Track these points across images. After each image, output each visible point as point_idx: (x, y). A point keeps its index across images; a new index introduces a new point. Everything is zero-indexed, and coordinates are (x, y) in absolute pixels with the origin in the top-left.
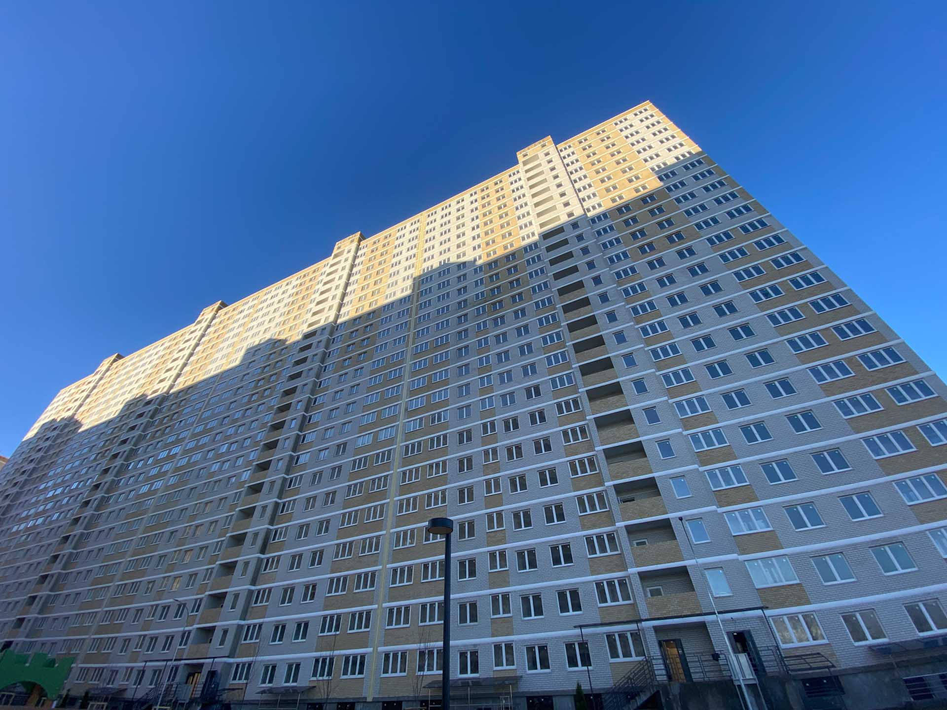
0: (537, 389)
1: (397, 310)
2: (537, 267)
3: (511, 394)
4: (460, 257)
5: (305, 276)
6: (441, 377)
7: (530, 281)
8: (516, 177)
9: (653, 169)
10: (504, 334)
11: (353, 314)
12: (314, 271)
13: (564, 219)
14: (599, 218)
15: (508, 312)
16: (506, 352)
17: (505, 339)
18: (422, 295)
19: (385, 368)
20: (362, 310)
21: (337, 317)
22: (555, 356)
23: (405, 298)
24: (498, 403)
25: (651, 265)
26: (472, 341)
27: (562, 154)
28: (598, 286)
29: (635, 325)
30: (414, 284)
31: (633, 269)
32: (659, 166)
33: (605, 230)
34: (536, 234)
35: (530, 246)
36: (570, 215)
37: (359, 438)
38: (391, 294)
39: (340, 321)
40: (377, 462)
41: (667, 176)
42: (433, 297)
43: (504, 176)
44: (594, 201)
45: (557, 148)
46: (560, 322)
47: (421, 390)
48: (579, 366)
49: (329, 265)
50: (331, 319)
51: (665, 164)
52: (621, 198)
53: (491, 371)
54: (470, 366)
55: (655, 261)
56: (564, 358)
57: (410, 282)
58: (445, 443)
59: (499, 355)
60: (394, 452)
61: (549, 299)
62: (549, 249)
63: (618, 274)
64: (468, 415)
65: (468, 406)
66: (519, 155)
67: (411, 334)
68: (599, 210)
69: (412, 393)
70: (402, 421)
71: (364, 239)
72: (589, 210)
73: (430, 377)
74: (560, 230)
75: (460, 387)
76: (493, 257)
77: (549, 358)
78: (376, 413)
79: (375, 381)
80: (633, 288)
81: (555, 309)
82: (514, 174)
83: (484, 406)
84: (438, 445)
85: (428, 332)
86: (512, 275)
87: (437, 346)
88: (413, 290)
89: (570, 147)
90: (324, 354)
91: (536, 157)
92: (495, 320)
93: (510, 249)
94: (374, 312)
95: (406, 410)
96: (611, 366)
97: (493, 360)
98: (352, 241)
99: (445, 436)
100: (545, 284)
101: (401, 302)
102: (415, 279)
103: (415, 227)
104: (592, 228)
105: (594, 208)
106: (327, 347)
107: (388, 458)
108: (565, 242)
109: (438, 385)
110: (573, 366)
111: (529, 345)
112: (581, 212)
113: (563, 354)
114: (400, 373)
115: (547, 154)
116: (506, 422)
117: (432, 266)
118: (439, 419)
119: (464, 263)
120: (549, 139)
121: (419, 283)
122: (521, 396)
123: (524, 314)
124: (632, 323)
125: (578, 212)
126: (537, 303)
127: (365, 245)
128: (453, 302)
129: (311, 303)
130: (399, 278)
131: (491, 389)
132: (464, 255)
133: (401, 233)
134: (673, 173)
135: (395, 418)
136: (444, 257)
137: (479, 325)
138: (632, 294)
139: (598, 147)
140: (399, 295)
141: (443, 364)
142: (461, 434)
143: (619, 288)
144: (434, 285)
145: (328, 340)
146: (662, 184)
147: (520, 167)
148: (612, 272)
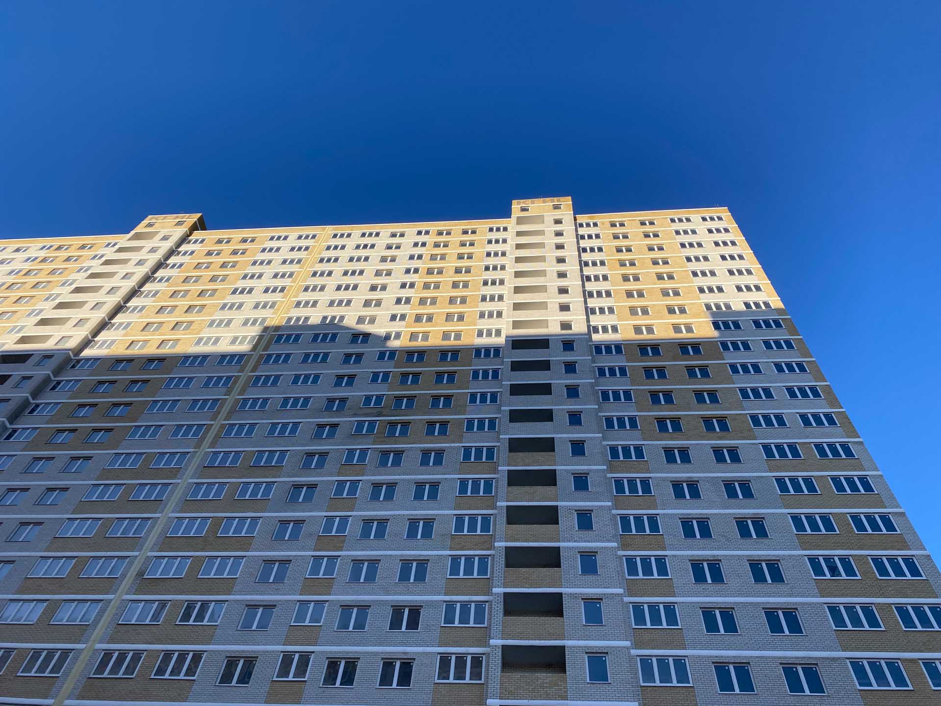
0: (415, 612)
1: (207, 372)
2: (488, 388)
3: (363, 608)
4: (363, 323)
5: (59, 248)
6: (238, 530)
7: (468, 408)
8: (500, 235)
9: (708, 307)
10: (391, 486)
11: (119, 350)
12: (83, 247)
13: (554, 329)
14: (608, 348)
15: (413, 447)
16: (383, 522)
17: (389, 496)
18: (267, 361)
19: (136, 474)
20: (140, 348)
21: (87, 343)
22: (469, 559)
23: (233, 356)
24: (330, 618)
25: (669, 453)
26: (326, 478)
27: (581, 231)
28: (577, 458)
29: (618, 548)
30: (261, 337)
31: (639, 451)
32: (718, 306)
33: (612, 371)
34: (503, 335)
35: (487, 350)
36: (566, 326)
37: (13, 604)
38: (209, 338)
39: (87, 353)
40: (28, 669)
41: (726, 325)
42: (287, 372)
43: (482, 225)
44: (607, 320)
45: (575, 219)
46: (495, 499)
47: (189, 543)
48: (505, 594)
49: (117, 247)
50: (72, 344)
51: (728, 306)
52: (650, 330)
53: (340, 549)
54: (305, 528)
55: (676, 451)
56: (483, 570)
57: (254, 331)
58: (191, 671)
59: (368, 522)
60: (76, 659)
61: (490, 450)
62: (517, 366)
63: (614, 450)
64: (262, 626)
65: (269, 607)
66: (516, 206)
67: (216, 424)
68: (610, 337)
69: (167, 542)
70: (123, 594)
71: (204, 228)
72: (596, 330)
73: (217, 521)
74: (542, 343)
75: (269, 562)
76: (419, 343)
77: (455, 559)
78: (74, 561)
79: (102, 494)
80: (632, 482)
81: (495, 471)
82: (498, 229)
83: (301, 617)
84: (176, 671)
85: (249, 432)
86: (440, 386)
87: (256, 466)
88: (255, 348)
89: (595, 225)
90: (25, 404)
91: (540, 219)
92: (385, 453)
93: (452, 342)
94: (161, 359)
95: (141, 574)
96: (558, 612)
97: (353, 529)
98: (179, 224)
99: (197, 657)
100: (492, 422)
101: (221, 362)
102: (266, 329)
103: (303, 243)
104: (593, 361)
105: (605, 329)
106: (36, 394)
107: (57, 668)
108: (545, 366)
109: (226, 543)
110: (495, 590)
111: (429, 523)
112: (584, 329)
113: (483, 559)
114: (161, 493)
115: (558, 222)
116: (333, 665)
117: (307, 319)
118: (200, 617)
119: (367, 336)
120: (567, 202)
121: (272, 336)
122: (379, 620)
123: (438, 461)
124: (615, 544)
125: (579, 327)
126: (467, 450)
127: (200, 238)
128: (320, 394)
129: (47, 299)
130: (239, 317)
131: (327, 586)
132: (372, 320)
133: (275, 244)
134: (737, 325)
135: (109, 584)
136: (336, 312)
137: (351, 452)
138: (627, 493)
139: (637, 242)
140: (224, 347)
141: (254, 504)
142: (232, 662)
143: (609, 475)
144: (297, 351)
145: (47, 380)
146: (715, 334)
147: (511, 223)
148: (604, 443)
